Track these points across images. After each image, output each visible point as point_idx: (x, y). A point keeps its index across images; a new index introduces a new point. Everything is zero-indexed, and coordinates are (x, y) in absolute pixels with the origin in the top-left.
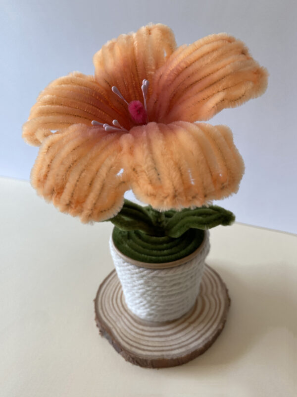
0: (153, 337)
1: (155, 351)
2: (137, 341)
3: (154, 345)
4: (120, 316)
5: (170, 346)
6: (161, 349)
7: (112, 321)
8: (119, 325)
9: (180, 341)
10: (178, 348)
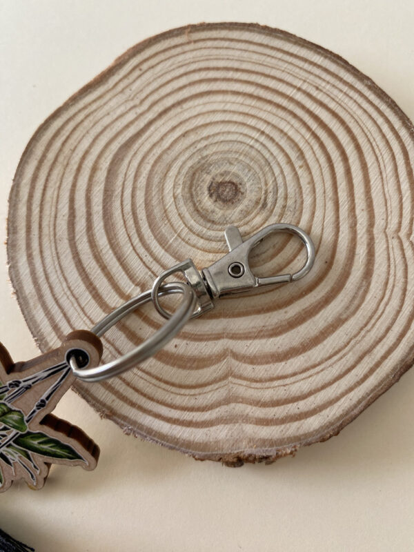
0: (72, 200)
1: (29, 209)
2: (61, 159)
3: (47, 207)
4: (142, 101)
5: (41, 252)
6: (35, 226)
7: (126, 82)
8: (112, 104)
9: (53, 278)
10: (33, 273)
